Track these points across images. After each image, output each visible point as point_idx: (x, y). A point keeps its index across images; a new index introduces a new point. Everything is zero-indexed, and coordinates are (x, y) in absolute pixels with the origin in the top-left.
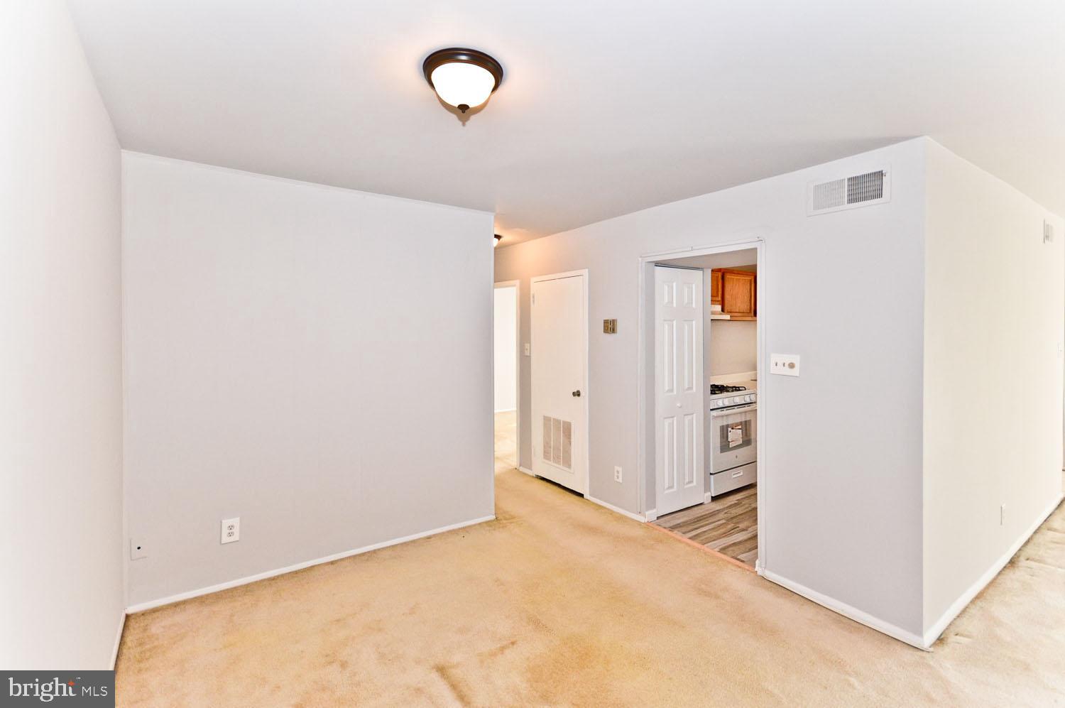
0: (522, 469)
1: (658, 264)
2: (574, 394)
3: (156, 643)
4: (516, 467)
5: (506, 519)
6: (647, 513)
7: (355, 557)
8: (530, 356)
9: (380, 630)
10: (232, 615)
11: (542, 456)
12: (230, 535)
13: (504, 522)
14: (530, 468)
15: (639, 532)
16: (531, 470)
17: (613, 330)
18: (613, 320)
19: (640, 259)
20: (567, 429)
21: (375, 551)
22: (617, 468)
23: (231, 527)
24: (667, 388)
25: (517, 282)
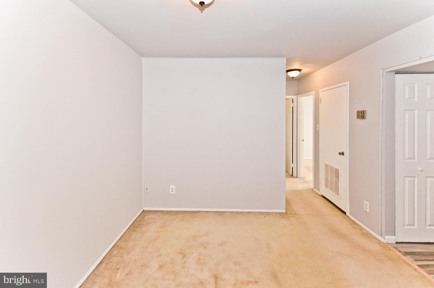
0: (315, 190)
1: (397, 72)
2: (340, 154)
3: (143, 223)
4: (312, 188)
5: (291, 214)
6: (386, 237)
7: (215, 212)
8: (319, 131)
9: (205, 248)
10: (166, 221)
11: (324, 185)
12: (172, 191)
13: (290, 215)
14: (319, 190)
15: (376, 248)
16: (319, 191)
17: (363, 117)
18: (363, 111)
19: (382, 71)
20: (337, 173)
21: (224, 212)
22: (366, 202)
23: (172, 189)
24: (407, 156)
25: (313, 93)
